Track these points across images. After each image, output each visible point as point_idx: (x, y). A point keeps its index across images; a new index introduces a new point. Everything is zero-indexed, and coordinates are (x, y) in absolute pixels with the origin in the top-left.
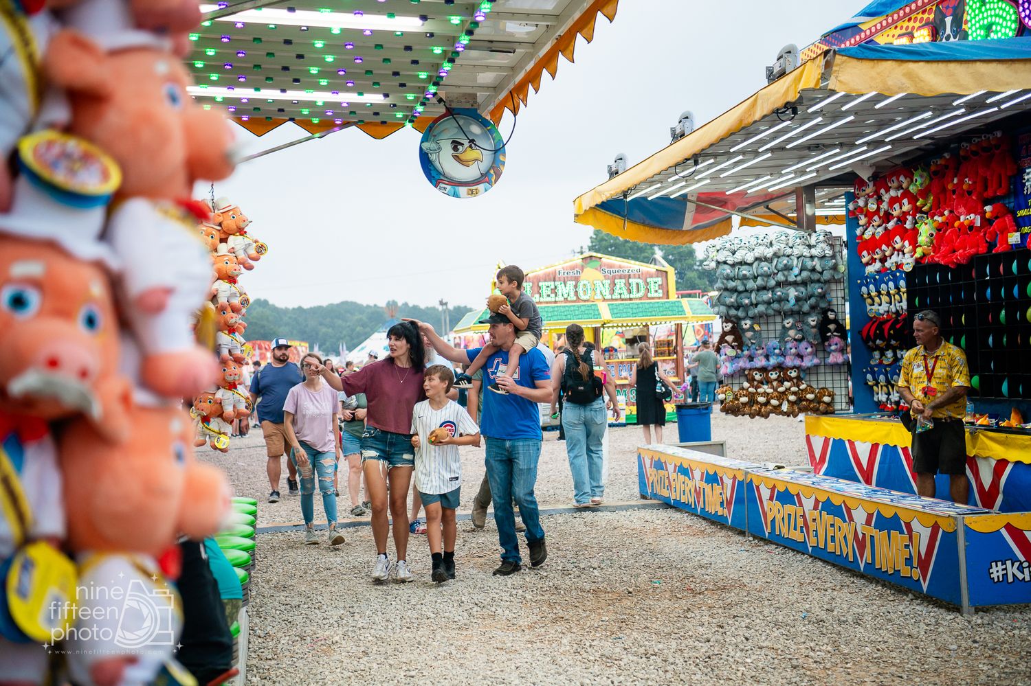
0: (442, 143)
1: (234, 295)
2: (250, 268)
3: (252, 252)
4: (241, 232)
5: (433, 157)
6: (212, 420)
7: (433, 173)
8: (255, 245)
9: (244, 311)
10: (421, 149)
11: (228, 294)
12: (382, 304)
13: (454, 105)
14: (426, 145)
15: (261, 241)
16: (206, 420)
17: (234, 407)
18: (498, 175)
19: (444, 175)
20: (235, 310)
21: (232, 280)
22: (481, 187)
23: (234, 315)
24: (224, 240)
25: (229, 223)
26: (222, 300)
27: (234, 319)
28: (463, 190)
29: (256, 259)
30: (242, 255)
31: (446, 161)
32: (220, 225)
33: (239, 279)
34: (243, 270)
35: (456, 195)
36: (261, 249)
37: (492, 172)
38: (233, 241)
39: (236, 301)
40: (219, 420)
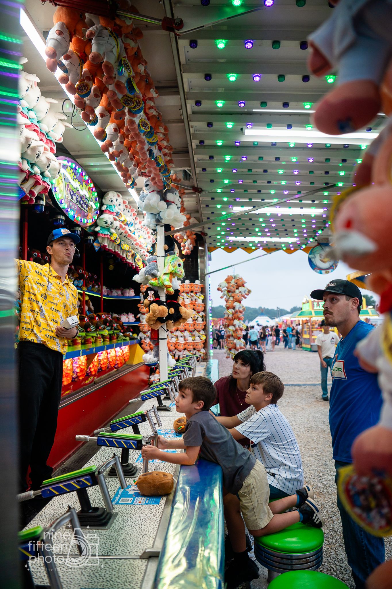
0: (316, 255)
1: (240, 307)
2: (245, 298)
3: (247, 293)
4: (243, 286)
5: (313, 260)
6: (232, 350)
7: (313, 266)
8: (247, 290)
9: (243, 313)
10: (309, 257)
11: (238, 307)
12: (257, 308)
13: (321, 242)
14: (311, 256)
15: (249, 289)
16: (230, 349)
17: (240, 345)
18: (336, 266)
19: (317, 266)
20: (241, 312)
21: (240, 302)
22: (330, 270)
23: (240, 314)
24: (237, 289)
25: (240, 283)
26: (237, 309)
27: (241, 315)
28: (323, 272)
29: (247, 295)
30: (243, 294)
31: (317, 262)
32: (236, 283)
33: (242, 302)
34: (243, 299)
35: (321, 273)
36: (249, 292)
37: (334, 265)
38: (241, 289)
39: (241, 309)
40: (235, 350)
